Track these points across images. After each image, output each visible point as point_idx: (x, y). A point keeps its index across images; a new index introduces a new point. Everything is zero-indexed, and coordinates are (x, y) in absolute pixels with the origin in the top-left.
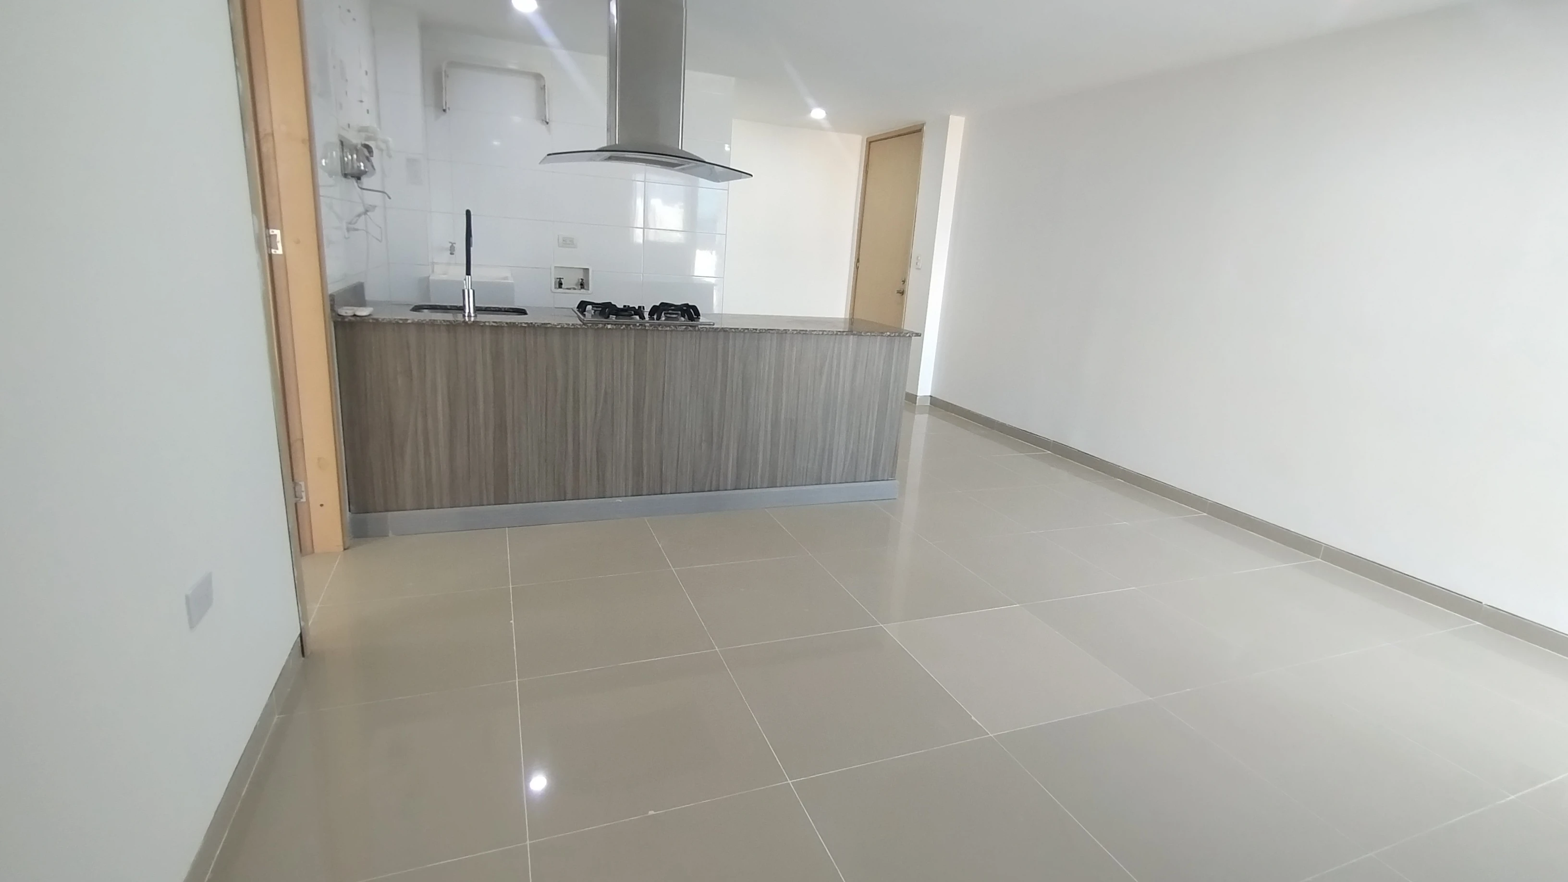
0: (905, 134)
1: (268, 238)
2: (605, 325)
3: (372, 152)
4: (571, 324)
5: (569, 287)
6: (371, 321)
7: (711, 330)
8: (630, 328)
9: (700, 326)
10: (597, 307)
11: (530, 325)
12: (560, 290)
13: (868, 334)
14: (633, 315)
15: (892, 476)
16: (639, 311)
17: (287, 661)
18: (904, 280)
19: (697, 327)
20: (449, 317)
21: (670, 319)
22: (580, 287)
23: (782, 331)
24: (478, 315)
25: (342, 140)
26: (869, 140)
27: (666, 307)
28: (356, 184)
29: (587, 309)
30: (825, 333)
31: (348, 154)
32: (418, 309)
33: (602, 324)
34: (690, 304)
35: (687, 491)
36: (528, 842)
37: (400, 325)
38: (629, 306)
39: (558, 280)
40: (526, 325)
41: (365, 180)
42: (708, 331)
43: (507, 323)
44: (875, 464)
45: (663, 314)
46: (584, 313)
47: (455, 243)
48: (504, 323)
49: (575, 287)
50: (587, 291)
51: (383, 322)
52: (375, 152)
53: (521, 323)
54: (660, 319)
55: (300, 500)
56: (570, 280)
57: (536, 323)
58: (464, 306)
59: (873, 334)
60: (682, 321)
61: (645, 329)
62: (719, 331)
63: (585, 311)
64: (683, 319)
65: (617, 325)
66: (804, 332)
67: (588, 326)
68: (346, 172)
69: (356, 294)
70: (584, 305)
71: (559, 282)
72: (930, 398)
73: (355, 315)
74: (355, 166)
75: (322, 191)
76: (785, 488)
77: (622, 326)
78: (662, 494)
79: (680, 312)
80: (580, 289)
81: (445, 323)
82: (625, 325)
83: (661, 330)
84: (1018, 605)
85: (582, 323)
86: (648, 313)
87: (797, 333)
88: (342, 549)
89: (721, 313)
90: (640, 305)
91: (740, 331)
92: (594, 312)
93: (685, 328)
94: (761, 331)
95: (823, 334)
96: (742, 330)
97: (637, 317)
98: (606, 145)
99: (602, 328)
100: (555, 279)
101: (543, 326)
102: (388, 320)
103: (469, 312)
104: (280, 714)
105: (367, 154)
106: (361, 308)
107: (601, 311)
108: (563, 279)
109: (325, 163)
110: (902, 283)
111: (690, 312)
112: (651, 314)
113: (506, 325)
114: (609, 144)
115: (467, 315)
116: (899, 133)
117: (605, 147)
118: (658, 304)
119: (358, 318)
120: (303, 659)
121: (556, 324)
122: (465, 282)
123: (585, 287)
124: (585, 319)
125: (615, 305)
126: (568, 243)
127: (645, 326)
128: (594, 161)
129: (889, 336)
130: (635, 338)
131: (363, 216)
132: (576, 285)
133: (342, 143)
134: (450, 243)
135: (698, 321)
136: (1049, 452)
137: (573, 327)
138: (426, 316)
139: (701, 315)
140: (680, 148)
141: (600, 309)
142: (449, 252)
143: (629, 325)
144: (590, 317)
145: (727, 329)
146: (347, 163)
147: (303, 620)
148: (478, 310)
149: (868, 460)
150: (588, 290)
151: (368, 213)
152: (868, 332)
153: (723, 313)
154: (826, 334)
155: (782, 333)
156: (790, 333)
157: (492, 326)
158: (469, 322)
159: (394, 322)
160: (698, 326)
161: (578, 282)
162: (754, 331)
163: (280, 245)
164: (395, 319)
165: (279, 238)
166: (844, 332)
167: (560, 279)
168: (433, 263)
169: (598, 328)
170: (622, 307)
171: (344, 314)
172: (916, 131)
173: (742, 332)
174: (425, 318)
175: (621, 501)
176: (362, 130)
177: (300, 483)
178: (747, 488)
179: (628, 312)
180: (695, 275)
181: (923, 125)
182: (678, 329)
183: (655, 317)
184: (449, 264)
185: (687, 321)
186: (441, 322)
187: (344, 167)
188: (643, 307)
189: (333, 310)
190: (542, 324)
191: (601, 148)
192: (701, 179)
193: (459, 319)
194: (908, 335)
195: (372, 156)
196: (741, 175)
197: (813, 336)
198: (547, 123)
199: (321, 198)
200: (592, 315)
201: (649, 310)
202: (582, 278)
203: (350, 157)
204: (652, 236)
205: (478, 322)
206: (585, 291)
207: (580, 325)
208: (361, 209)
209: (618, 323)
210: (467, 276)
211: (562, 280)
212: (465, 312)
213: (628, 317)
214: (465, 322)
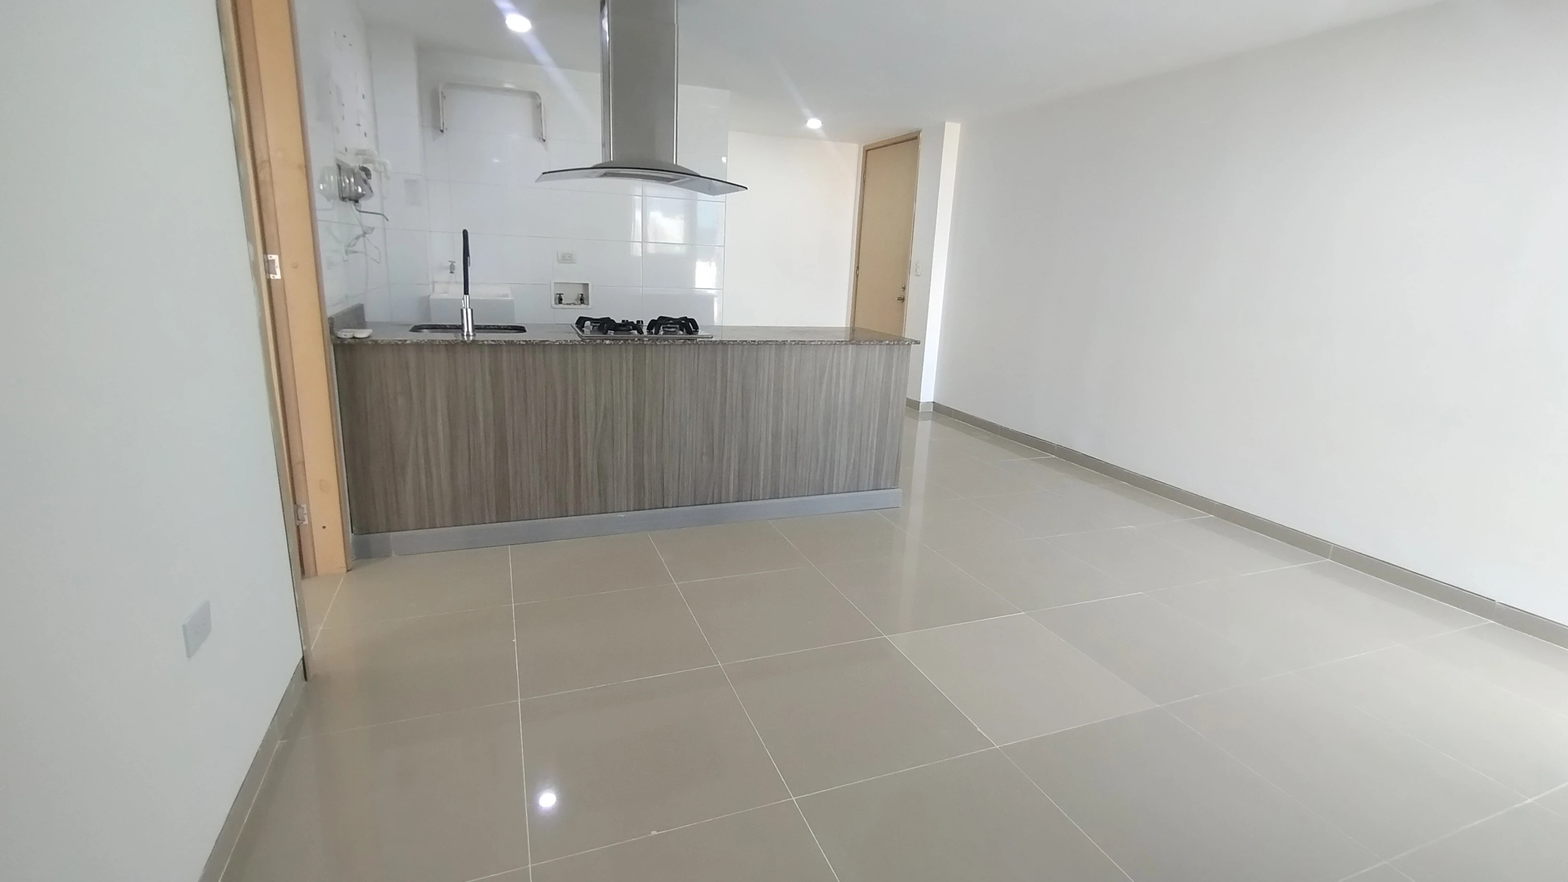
0: (901, 142)
1: (267, 263)
2: (603, 341)
3: (370, 175)
4: (569, 341)
5: (569, 302)
6: (370, 343)
7: (709, 343)
8: (629, 343)
9: (698, 340)
10: (595, 323)
11: (529, 342)
12: (561, 305)
13: (866, 343)
14: (631, 330)
15: (895, 485)
16: (637, 326)
17: (290, 686)
18: (904, 287)
19: (695, 341)
20: (450, 336)
21: (667, 333)
22: (580, 302)
23: (780, 343)
24: (477, 334)
25: (339, 164)
26: (866, 149)
27: (664, 321)
28: (354, 207)
29: (585, 325)
30: (823, 343)
31: (346, 177)
32: (417, 329)
33: (599, 339)
34: (688, 317)
35: (689, 505)
36: (530, 866)
37: (399, 346)
38: (627, 321)
39: (558, 296)
40: (524, 343)
41: (362, 202)
42: (706, 344)
43: (505, 341)
44: (878, 472)
45: (661, 328)
46: (583, 329)
47: (454, 262)
48: (503, 342)
49: (574, 302)
50: (587, 306)
51: (382, 343)
52: (373, 174)
53: (519, 341)
54: (658, 333)
55: (302, 523)
56: (570, 295)
57: (534, 341)
58: (463, 325)
59: (872, 343)
60: (680, 335)
61: (643, 344)
62: (718, 344)
63: (583, 327)
64: (681, 332)
65: (615, 341)
66: (803, 343)
67: (586, 342)
68: (344, 196)
69: (357, 316)
70: (582, 321)
71: (559, 298)
72: (932, 403)
73: (354, 338)
74: (353, 189)
75: (319, 215)
76: (788, 499)
77: (620, 342)
78: (664, 508)
79: (678, 326)
80: (580, 305)
81: (444, 343)
82: (624, 340)
83: (659, 345)
84: (1023, 613)
85: (580, 339)
86: (646, 327)
87: (795, 344)
88: (346, 571)
89: (721, 325)
90: (638, 320)
91: (739, 344)
92: (593, 328)
93: (684, 342)
94: (760, 343)
95: (821, 344)
96: (740, 342)
97: (636, 332)
98: (601, 162)
99: (600, 344)
100: (555, 294)
101: (541, 343)
102: (387, 341)
103: (468, 331)
104: (282, 739)
105: (364, 176)
106: (361, 330)
107: (599, 326)
108: (563, 294)
109: (323, 187)
110: (903, 290)
111: (688, 325)
112: (650, 328)
113: (504, 344)
114: (604, 161)
115: (465, 334)
116: (895, 141)
117: (601, 164)
118: (656, 319)
119: (357, 340)
120: (305, 682)
121: (554, 341)
122: (463, 301)
123: (585, 302)
124: (584, 335)
125: (613, 320)
126: (567, 259)
127: (643, 341)
128: (590, 177)
129: (888, 344)
130: (633, 353)
131: (361, 239)
132: (576, 300)
133: (339, 167)
134: (450, 261)
135: (697, 334)
136: (1054, 456)
137: (571, 343)
138: (426, 336)
139: (699, 327)
140: (675, 163)
141: (598, 324)
142: (449, 271)
143: (628, 340)
144: (589, 333)
145: (726, 342)
146: (345, 187)
147: (305, 645)
148: (476, 328)
149: (870, 468)
150: (588, 304)
151: (367, 235)
152: (866, 341)
153: (723, 325)
154: (825, 344)
155: (780, 345)
156: (788, 344)
157: (491, 344)
158: (467, 342)
159: (393, 343)
160: (696, 339)
161: (578, 297)
162: (753, 343)
163: (278, 271)
164: (394, 340)
165: (277, 263)
166: (842, 341)
167: (560, 294)
168: (434, 283)
169: (596, 344)
170: (621, 322)
171: (344, 337)
172: (913, 138)
173: (740, 344)
174: (424, 339)
175: (623, 516)
176: (360, 153)
177: (302, 506)
178: (749, 500)
179: (626, 326)
180: (696, 287)
181: (919, 132)
182: (676, 343)
183: (653, 331)
184: (448, 283)
185: (686, 335)
186: (439, 342)
187: (342, 191)
188: (642, 321)
189: (332, 332)
190: (541, 341)
191: (597, 165)
192: (699, 193)
193: (458, 339)
194: (907, 343)
195: (370, 179)
196: (738, 188)
197: (812, 346)
198: (544, 141)
199: (319, 222)
200: (591, 331)
201: (647, 325)
202: (582, 293)
203: (347, 181)
204: (651, 249)
205: (477, 341)
206: (585, 306)
207: (578, 341)
208: (360, 232)
209: (615, 338)
210: (465, 296)
211: (562, 296)
212: (463, 331)
213: (627, 332)
214: (464, 342)
